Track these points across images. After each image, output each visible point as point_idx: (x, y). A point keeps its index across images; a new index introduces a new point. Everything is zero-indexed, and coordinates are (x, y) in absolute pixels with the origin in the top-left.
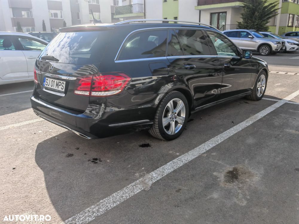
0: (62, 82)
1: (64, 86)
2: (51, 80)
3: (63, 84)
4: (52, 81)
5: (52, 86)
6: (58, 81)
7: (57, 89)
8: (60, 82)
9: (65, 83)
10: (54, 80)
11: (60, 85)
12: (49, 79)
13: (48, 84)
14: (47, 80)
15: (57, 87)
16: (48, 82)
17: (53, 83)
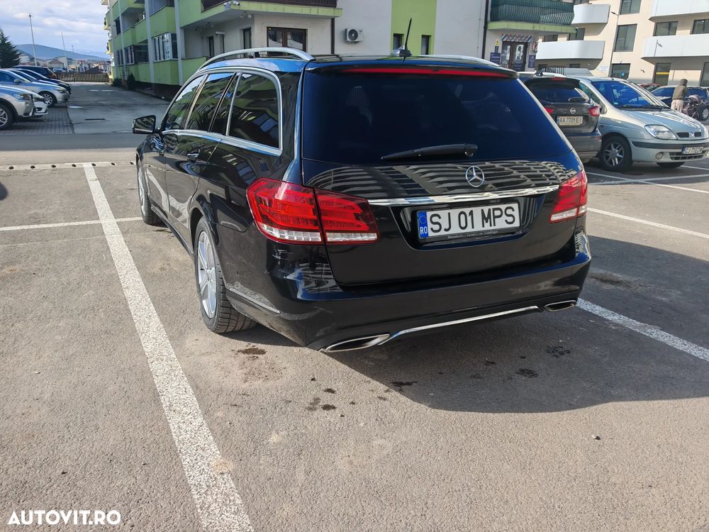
0: (503, 207)
1: (516, 213)
2: (455, 212)
3: (509, 212)
4: (463, 212)
5: (463, 228)
6: (486, 208)
7: (488, 228)
8: (498, 209)
9: (515, 206)
10: (467, 210)
11: (499, 217)
14: (435, 218)
15: (487, 225)
16: (443, 221)
17: (469, 218)
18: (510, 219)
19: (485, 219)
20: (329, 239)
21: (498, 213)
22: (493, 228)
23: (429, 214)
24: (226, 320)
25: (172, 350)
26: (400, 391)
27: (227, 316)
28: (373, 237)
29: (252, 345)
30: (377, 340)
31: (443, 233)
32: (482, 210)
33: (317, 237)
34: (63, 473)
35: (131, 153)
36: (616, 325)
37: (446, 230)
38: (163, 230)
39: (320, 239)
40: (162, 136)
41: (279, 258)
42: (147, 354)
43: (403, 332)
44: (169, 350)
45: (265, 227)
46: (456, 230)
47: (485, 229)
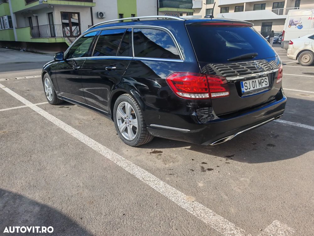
0: (264, 78)
1: (267, 81)
2: (251, 81)
3: (266, 80)
4: (253, 81)
5: (254, 88)
6: (259, 79)
7: (261, 87)
8: (263, 79)
9: (267, 77)
10: (254, 80)
11: (263, 82)
12: (247, 82)
13: (249, 87)
14: (246, 84)
15: (260, 86)
16: (248, 85)
17: (255, 83)
18: (266, 83)
19: (260, 83)
20: (212, 96)
21: (263, 81)
22: (262, 87)
23: (244, 82)
24: (143, 140)
25: (121, 157)
26: (232, 159)
27: (144, 138)
28: (227, 94)
29: (153, 150)
30: (229, 138)
31: (248, 90)
32: (258, 80)
33: (207, 96)
34: (124, 215)
35: (40, 71)
36: (285, 124)
37: (249, 89)
38: (62, 107)
39: (208, 97)
40: (67, 62)
41: (191, 106)
42: (110, 159)
43: (239, 133)
44: (119, 157)
45: (180, 94)
46: (252, 89)
47: (260, 88)
